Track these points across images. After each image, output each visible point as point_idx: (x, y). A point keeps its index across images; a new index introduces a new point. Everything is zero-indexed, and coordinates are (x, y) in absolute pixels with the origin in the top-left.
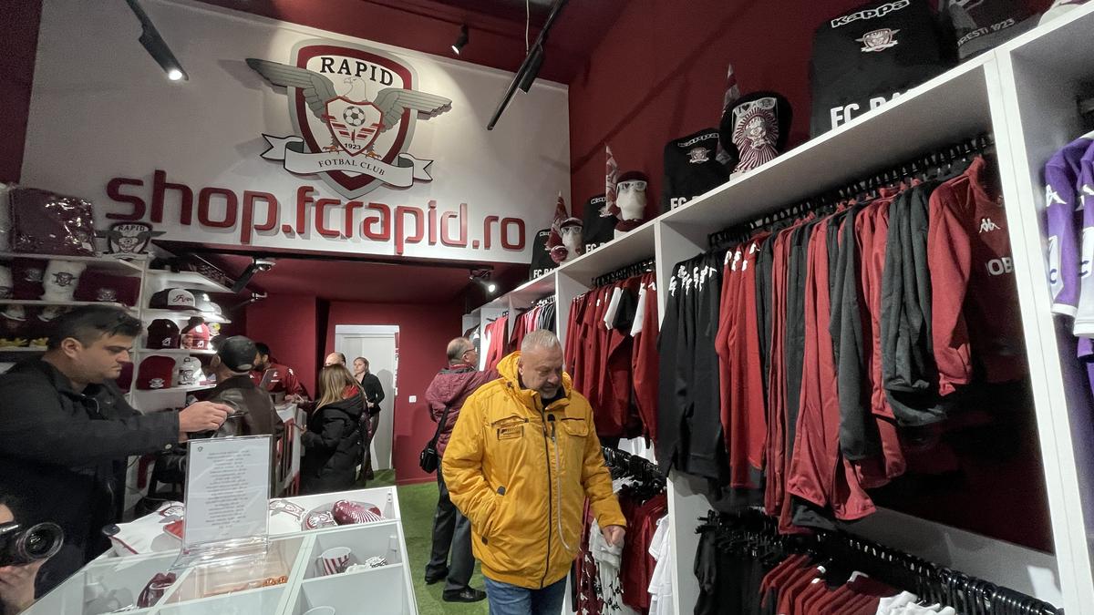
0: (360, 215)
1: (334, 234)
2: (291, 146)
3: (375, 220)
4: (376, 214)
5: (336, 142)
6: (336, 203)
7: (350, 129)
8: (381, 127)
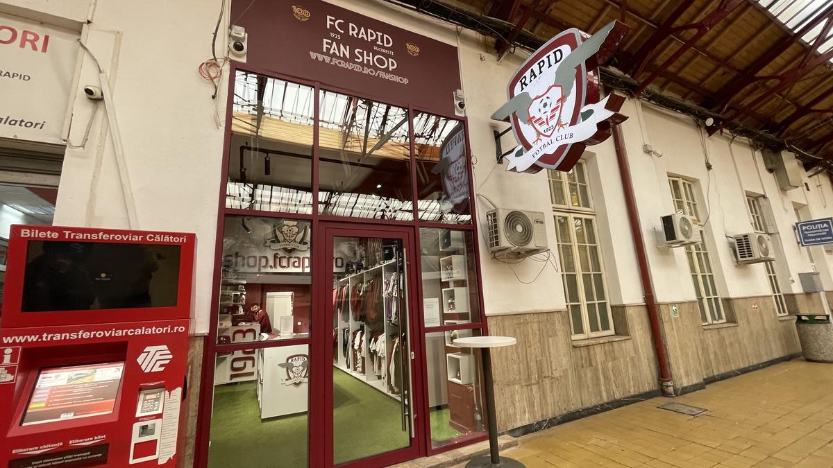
0: (292, 260)
1: (284, 267)
2: (272, 242)
3: (296, 262)
4: (297, 260)
5: (285, 239)
6: (285, 257)
7: (289, 235)
8: (298, 233)
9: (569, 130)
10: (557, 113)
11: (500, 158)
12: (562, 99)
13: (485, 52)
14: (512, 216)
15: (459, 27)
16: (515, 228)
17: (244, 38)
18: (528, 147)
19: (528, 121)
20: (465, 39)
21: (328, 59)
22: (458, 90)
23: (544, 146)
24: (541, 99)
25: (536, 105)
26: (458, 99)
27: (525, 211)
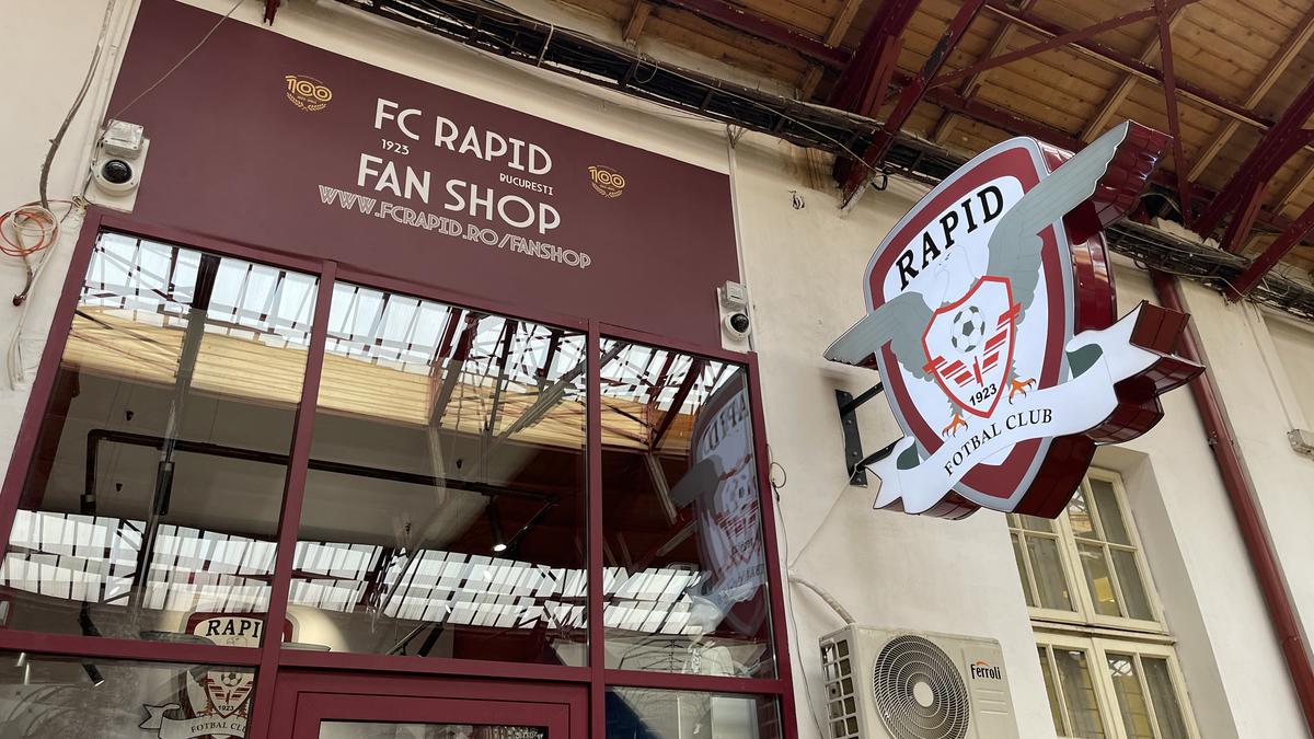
2: (167, 714)
9: (1039, 398)
10: (1003, 350)
11: (857, 470)
12: (1013, 314)
13: (804, 185)
14: (899, 650)
15: (732, 127)
16: (910, 692)
17: (139, 151)
18: (932, 442)
19: (926, 368)
20: (751, 154)
21: (367, 205)
22: (730, 285)
23: (976, 442)
24: (955, 312)
25: (943, 328)
26: (729, 305)
27: (938, 636)
